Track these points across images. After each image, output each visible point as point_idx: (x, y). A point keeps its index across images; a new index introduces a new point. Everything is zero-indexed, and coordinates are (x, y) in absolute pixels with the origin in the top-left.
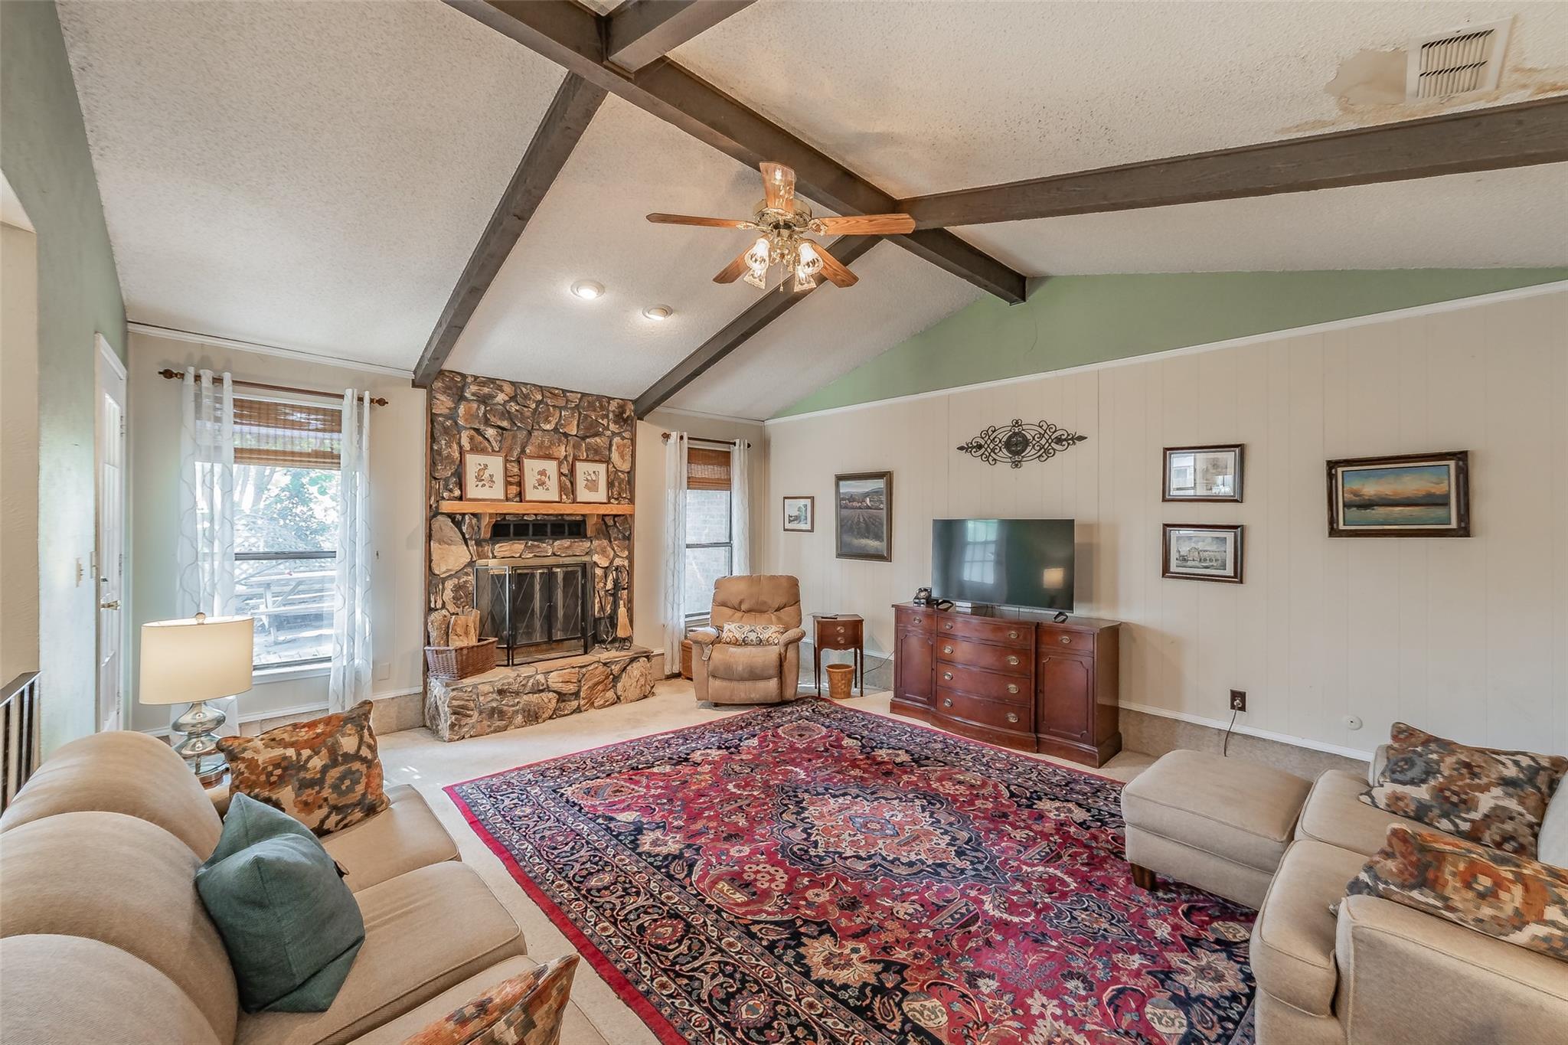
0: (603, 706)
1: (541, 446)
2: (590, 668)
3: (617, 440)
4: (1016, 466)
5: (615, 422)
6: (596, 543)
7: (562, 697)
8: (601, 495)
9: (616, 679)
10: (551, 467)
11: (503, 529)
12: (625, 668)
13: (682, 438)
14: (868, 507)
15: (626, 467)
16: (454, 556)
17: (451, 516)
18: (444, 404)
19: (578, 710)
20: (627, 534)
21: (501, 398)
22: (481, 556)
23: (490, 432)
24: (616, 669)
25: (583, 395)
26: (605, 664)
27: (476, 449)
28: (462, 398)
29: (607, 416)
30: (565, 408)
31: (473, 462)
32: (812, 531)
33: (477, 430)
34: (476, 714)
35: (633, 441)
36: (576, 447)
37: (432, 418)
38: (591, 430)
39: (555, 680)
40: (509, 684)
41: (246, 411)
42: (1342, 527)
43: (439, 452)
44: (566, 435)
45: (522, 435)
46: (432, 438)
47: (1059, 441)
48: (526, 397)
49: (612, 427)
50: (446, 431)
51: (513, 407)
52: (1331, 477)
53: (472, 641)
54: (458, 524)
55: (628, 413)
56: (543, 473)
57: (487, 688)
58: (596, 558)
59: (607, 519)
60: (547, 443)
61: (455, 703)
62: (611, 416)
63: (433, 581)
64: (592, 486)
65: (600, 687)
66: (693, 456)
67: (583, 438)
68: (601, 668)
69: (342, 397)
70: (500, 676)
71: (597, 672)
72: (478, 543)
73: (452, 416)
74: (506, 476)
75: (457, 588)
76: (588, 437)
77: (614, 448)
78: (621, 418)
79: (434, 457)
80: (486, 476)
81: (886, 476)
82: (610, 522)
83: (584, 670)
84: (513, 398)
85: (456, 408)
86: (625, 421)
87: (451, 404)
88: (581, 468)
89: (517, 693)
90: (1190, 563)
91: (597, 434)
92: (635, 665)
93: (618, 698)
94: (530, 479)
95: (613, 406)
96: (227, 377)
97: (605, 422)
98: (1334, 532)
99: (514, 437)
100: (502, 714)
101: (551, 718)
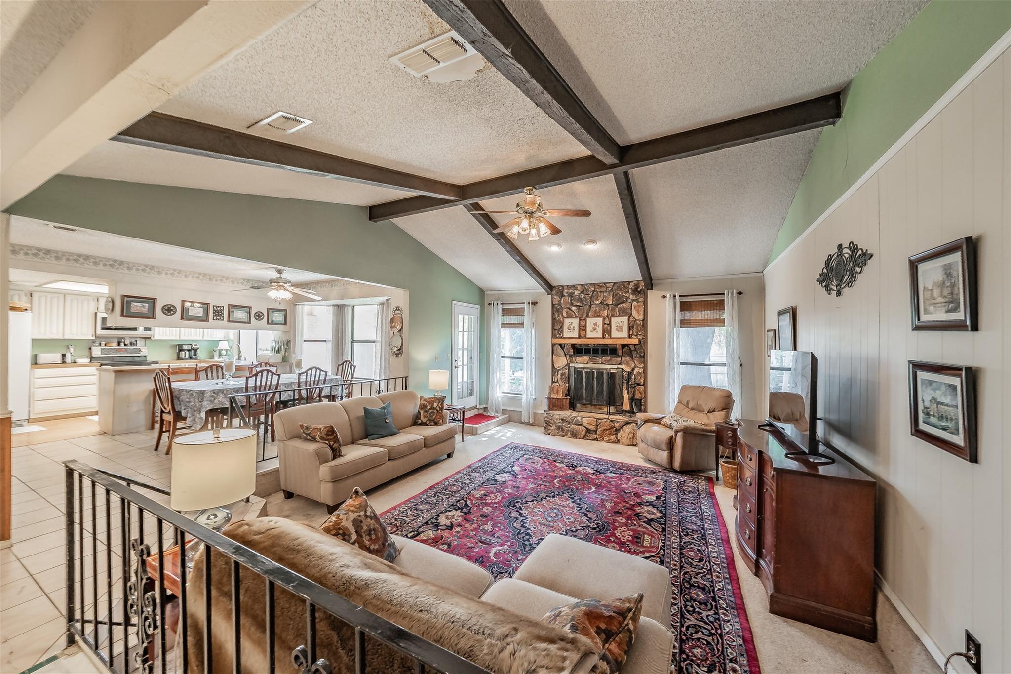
0: (608, 442)
1: (595, 312)
2: (603, 421)
3: (634, 303)
4: (839, 295)
5: (633, 294)
6: (624, 359)
7: (588, 431)
8: (625, 334)
9: (617, 430)
10: (599, 321)
11: (578, 350)
12: (622, 426)
13: (675, 296)
15: (641, 317)
16: (561, 361)
17: (560, 345)
18: (557, 298)
19: (596, 439)
20: (642, 354)
21: (577, 293)
22: (572, 362)
23: (574, 308)
24: (617, 425)
25: (615, 283)
26: (611, 421)
27: (569, 317)
28: (563, 296)
29: (628, 292)
30: (606, 291)
31: (567, 322)
33: (569, 308)
34: (554, 426)
35: (645, 303)
36: (613, 310)
37: (553, 305)
38: (619, 301)
39: (585, 421)
40: (566, 417)
41: (505, 312)
43: (555, 319)
44: (607, 305)
45: (586, 308)
46: (553, 314)
48: (587, 290)
49: (631, 297)
50: (558, 310)
51: (582, 296)
53: (560, 397)
54: (563, 348)
55: (641, 288)
56: (595, 324)
57: (557, 417)
58: (624, 367)
59: (631, 346)
60: (598, 310)
61: (547, 419)
62: (630, 291)
63: (554, 371)
64: (620, 329)
65: (607, 432)
66: (685, 306)
67: (617, 305)
68: (608, 422)
69: (524, 303)
70: (567, 414)
71: (606, 424)
72: (570, 356)
73: (560, 304)
74: (579, 327)
75: (562, 375)
76: (619, 304)
77: (633, 307)
78: (636, 291)
79: (554, 321)
80: (572, 327)
82: (633, 348)
83: (600, 421)
84: (582, 292)
85: (561, 300)
86: (639, 292)
87: (559, 299)
88: (614, 320)
89: (569, 423)
91: (623, 302)
92: (628, 426)
93: (618, 441)
94: (589, 327)
95: (632, 286)
96: (499, 303)
97: (627, 295)
99: (584, 309)
100: (563, 430)
101: (583, 438)
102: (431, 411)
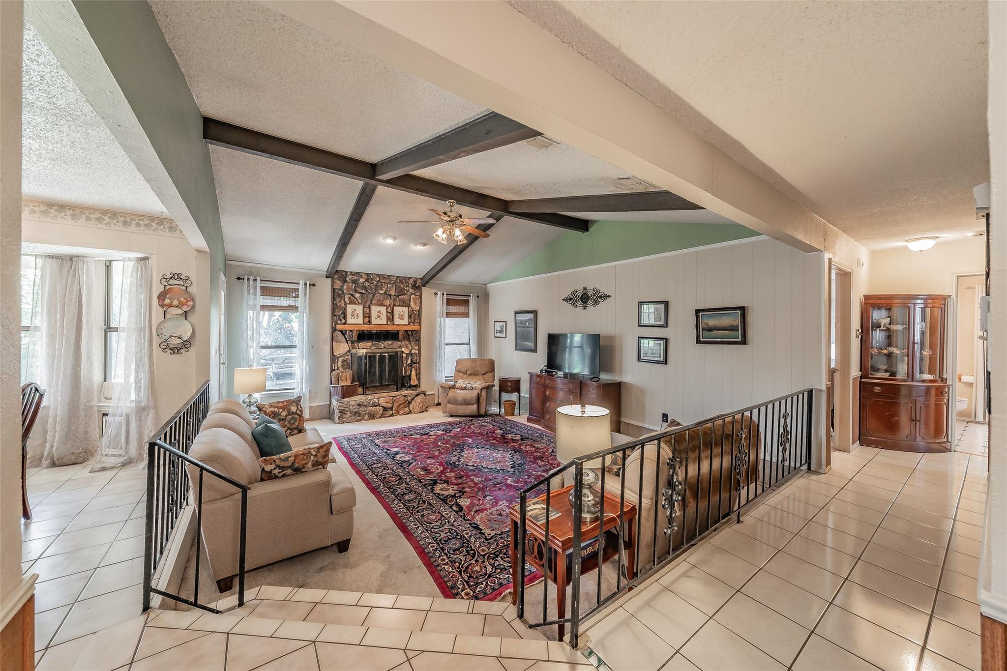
0: (403, 414)
1: (379, 300)
2: (398, 397)
3: (413, 296)
4: (584, 309)
5: (412, 288)
6: (403, 343)
7: (385, 409)
8: (406, 322)
9: (410, 403)
10: (383, 309)
11: (363, 336)
12: (414, 398)
13: (443, 294)
14: (528, 327)
15: (417, 308)
16: (342, 348)
17: (341, 331)
18: (338, 284)
19: (392, 415)
20: (418, 339)
21: (362, 280)
22: (353, 348)
23: (357, 295)
24: (409, 398)
25: (397, 277)
26: (404, 396)
27: (352, 303)
28: (345, 281)
29: (408, 286)
30: (389, 283)
31: (350, 308)
32: (506, 337)
33: (352, 295)
34: (349, 413)
35: (421, 297)
36: (395, 300)
37: (334, 290)
38: (401, 292)
39: (382, 401)
40: (362, 402)
41: (266, 291)
42: (701, 339)
43: (336, 305)
44: (390, 295)
45: (370, 296)
46: (334, 299)
47: (601, 297)
48: (372, 279)
49: (410, 290)
50: (339, 296)
51: (367, 284)
52: (697, 317)
53: (349, 383)
54: (344, 334)
55: (418, 284)
56: (379, 312)
57: (353, 403)
58: (403, 349)
59: (408, 332)
60: (381, 299)
61: (340, 408)
62: (410, 286)
63: (334, 358)
64: (401, 317)
65: (402, 406)
66: (449, 302)
67: (398, 296)
68: (403, 398)
69: (299, 284)
70: (359, 398)
71: (401, 399)
72: (352, 342)
73: (341, 289)
74: (364, 314)
75: (343, 361)
76: (400, 296)
77: (412, 300)
78: (415, 286)
79: (334, 307)
80: (355, 314)
81: (535, 312)
82: (410, 333)
83: (395, 398)
84: (367, 280)
85: (343, 286)
86: (417, 288)
87: (341, 284)
88: (396, 309)
89: (366, 406)
90: (648, 355)
91: (404, 294)
92: (418, 397)
93: (410, 411)
94: (374, 315)
95: (411, 281)
96: (258, 278)
97: (407, 289)
98: (698, 341)
99: (367, 297)
100: (359, 414)
101: (380, 418)
102: (289, 417)
